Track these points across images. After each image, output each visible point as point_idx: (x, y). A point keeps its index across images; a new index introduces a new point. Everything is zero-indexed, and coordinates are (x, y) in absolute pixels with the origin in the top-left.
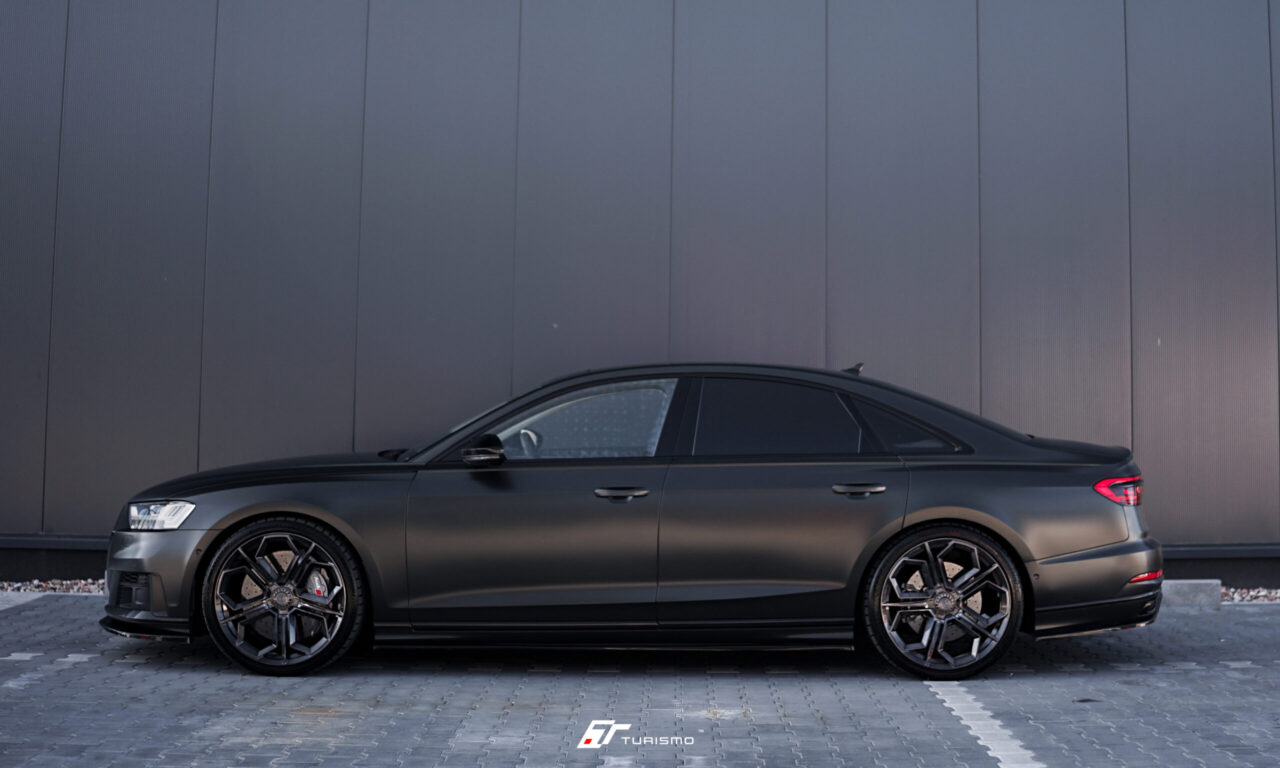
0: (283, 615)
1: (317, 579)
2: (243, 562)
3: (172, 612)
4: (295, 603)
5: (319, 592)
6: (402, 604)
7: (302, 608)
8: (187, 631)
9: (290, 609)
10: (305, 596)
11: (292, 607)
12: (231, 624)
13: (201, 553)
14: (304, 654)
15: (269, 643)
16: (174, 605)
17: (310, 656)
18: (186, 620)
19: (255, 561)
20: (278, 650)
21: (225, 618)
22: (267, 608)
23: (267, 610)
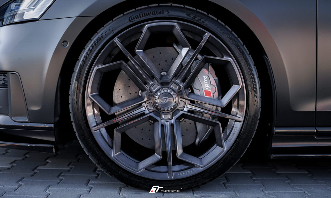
0: (167, 120)
1: (206, 77)
2: (121, 56)
3: (34, 117)
4: (180, 106)
5: (208, 93)
6: (310, 107)
7: (189, 111)
8: (53, 139)
9: (174, 114)
10: (192, 98)
11: (179, 110)
12: (104, 131)
13: (69, 45)
14: (192, 166)
15: (151, 152)
16: (36, 108)
17: (201, 169)
18: (52, 125)
19: (134, 54)
20: (162, 162)
21: (97, 124)
22: (147, 112)
23: (148, 114)
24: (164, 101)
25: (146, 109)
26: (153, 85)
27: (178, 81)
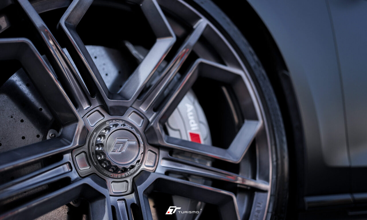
5: (195, 137)
22: (74, 176)
23: (76, 180)
24: (118, 148)
25: (71, 168)
26: (89, 113)
27: (143, 109)
